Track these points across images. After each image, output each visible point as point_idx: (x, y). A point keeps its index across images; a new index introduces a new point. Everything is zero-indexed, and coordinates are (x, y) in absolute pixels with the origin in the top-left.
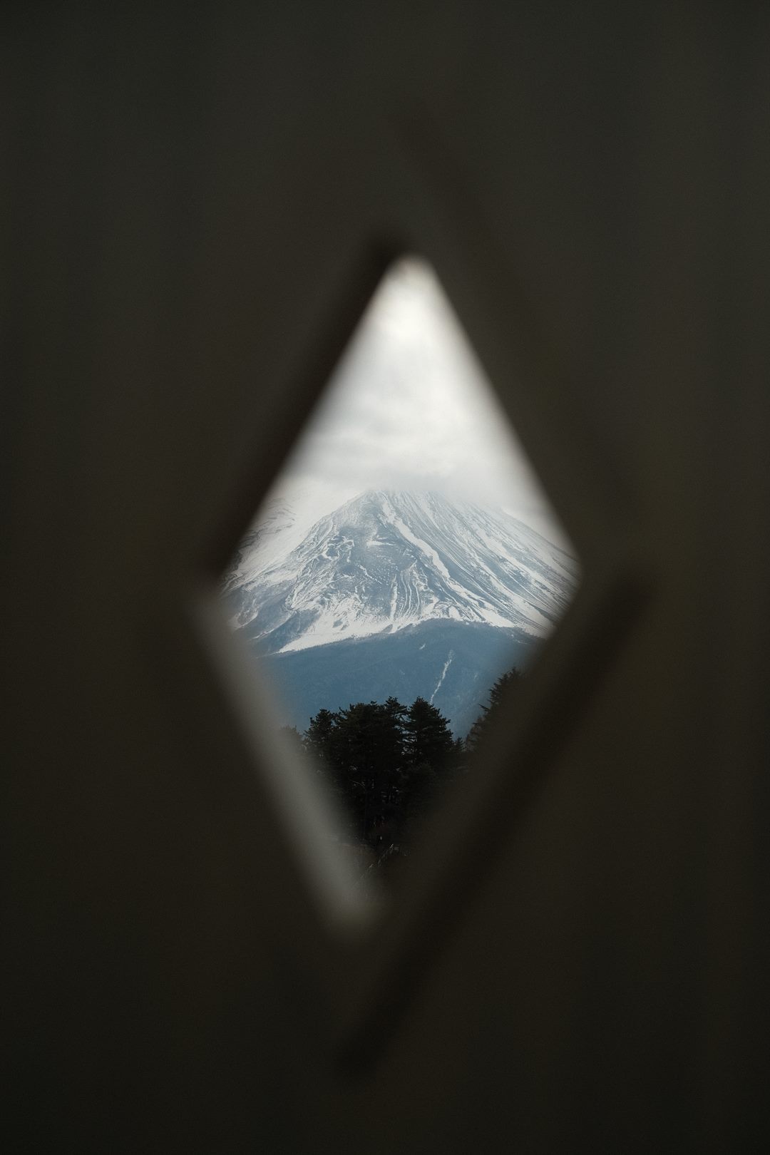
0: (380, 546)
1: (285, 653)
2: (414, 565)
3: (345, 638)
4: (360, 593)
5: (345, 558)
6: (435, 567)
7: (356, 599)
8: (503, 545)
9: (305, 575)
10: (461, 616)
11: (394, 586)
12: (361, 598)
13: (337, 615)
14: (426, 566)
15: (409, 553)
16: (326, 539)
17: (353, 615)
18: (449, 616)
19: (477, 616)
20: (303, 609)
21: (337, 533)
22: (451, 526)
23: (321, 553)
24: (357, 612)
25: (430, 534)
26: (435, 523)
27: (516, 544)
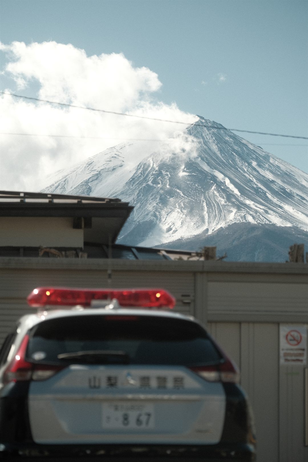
0: (188, 176)
2: (214, 187)
3: (176, 239)
4: (181, 208)
5: (165, 185)
6: (228, 188)
7: (179, 212)
8: (270, 172)
9: (139, 198)
10: (255, 220)
11: (203, 202)
12: (182, 211)
13: (167, 224)
14: (223, 187)
15: (209, 179)
16: (149, 172)
17: (178, 224)
18: (246, 221)
19: (265, 220)
20: (143, 221)
21: (157, 169)
22: (233, 160)
23: (147, 182)
24: (181, 221)
25: (221, 166)
26: (222, 159)
27: (278, 171)
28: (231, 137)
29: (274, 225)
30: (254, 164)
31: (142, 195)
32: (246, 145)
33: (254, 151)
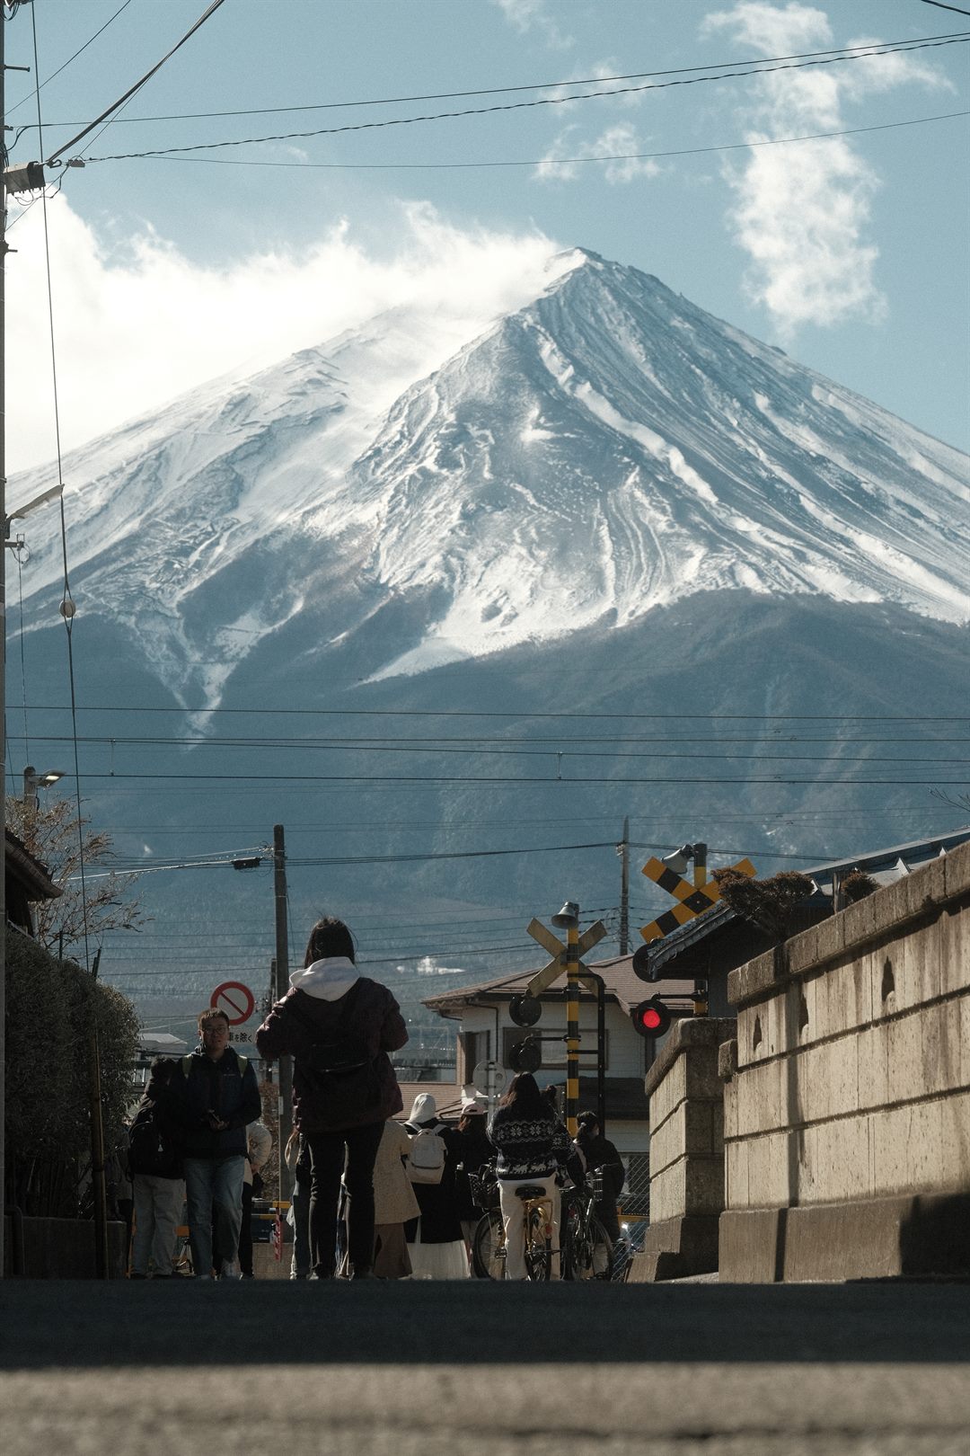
0: (552, 441)
1: (383, 681)
2: (633, 478)
3: (515, 643)
4: (529, 544)
5: (479, 470)
6: (678, 480)
7: (521, 558)
8: (811, 427)
9: (397, 511)
10: (764, 581)
11: (600, 523)
12: (532, 555)
13: (485, 594)
14: (661, 478)
15: (619, 452)
16: (428, 430)
17: (521, 593)
18: (737, 585)
19: (796, 581)
20: (407, 585)
21: (452, 418)
22: (695, 392)
23: (421, 461)
24: (529, 584)
25: (655, 410)
26: (661, 387)
27: (838, 426)
28: (687, 317)
29: (824, 598)
30: (762, 402)
31: (404, 501)
32: (736, 344)
33: (762, 364)
